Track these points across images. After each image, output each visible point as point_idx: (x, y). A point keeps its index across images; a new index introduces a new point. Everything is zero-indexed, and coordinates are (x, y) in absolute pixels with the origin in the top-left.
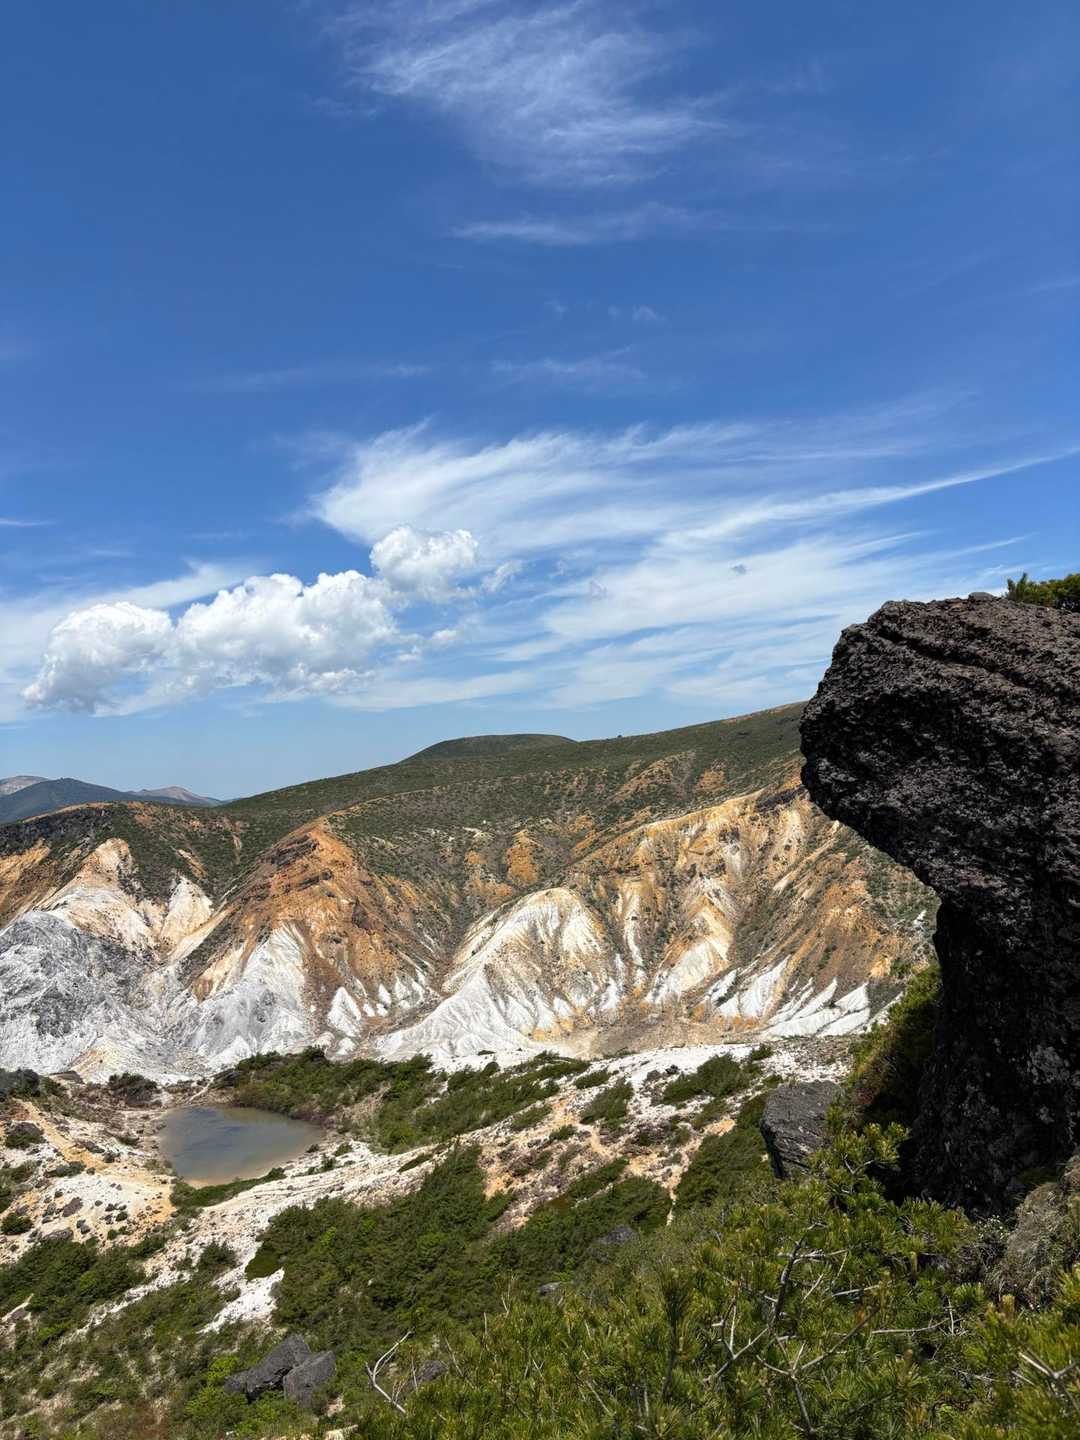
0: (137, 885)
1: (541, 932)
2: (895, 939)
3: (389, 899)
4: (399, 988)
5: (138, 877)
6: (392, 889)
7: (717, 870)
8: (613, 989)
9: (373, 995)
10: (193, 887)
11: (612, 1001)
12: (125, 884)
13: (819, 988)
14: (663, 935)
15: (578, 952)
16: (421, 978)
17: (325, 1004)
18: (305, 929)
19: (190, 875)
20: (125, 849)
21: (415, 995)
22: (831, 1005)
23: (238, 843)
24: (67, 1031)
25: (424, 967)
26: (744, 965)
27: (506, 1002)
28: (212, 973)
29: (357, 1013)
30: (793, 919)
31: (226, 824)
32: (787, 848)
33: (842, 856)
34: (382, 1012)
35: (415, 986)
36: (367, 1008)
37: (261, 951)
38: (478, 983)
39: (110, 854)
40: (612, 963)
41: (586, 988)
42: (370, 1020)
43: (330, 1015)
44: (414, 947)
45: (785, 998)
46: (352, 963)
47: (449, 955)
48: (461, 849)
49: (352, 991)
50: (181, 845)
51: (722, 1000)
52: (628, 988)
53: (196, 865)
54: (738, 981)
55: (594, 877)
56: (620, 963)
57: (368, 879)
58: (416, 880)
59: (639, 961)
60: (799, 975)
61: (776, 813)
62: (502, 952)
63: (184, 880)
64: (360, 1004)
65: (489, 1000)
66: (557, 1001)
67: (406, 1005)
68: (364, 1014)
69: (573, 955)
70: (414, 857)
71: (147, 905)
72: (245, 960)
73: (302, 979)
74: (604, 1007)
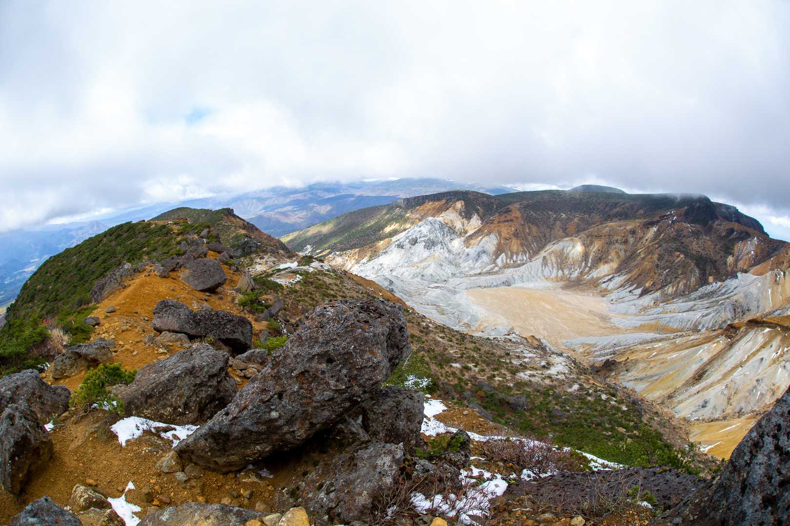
0: (463, 214)
1: (565, 249)
2: (656, 276)
3: (527, 231)
4: (520, 257)
5: (464, 212)
6: (529, 228)
7: (624, 242)
8: (577, 272)
9: (512, 257)
10: (478, 218)
11: (575, 274)
12: (460, 214)
13: (631, 285)
14: (600, 259)
15: (573, 258)
16: (527, 255)
17: (497, 257)
18: (500, 235)
19: (478, 213)
20: (463, 203)
21: (523, 260)
22: (630, 292)
23: (495, 206)
24: (430, 249)
25: (530, 253)
26: (617, 273)
27: (545, 267)
28: (472, 242)
29: (505, 261)
30: (636, 262)
31: (493, 201)
32: (647, 240)
33: (657, 246)
34: (512, 262)
35: (524, 258)
36: (508, 260)
37: (486, 238)
38: (541, 260)
39: (459, 205)
40: (581, 264)
41: (570, 269)
42: (507, 264)
43: (498, 260)
44: (529, 246)
45: (621, 286)
46: (510, 247)
47: (539, 251)
48: (556, 220)
49: (506, 255)
50: (479, 205)
51: (604, 282)
52: (581, 273)
53: (481, 211)
54: (613, 277)
55: (588, 237)
56: (583, 264)
57: (523, 223)
58: (538, 227)
59: (589, 265)
60: (628, 281)
61: (648, 228)
62: (550, 254)
63: (476, 214)
64: (507, 259)
65: (540, 266)
66: (560, 271)
67: (519, 262)
68: (507, 262)
69: (571, 259)
70: (540, 220)
71: (464, 220)
72: (481, 239)
73: (494, 249)
74: (572, 276)
